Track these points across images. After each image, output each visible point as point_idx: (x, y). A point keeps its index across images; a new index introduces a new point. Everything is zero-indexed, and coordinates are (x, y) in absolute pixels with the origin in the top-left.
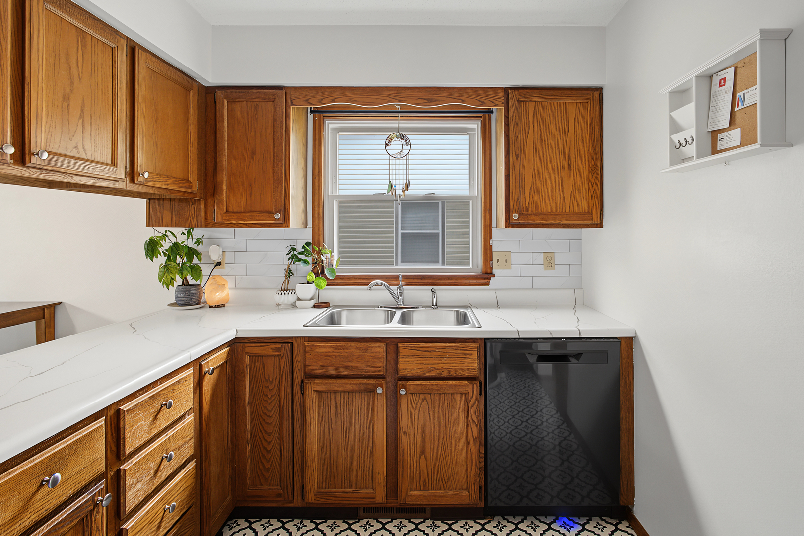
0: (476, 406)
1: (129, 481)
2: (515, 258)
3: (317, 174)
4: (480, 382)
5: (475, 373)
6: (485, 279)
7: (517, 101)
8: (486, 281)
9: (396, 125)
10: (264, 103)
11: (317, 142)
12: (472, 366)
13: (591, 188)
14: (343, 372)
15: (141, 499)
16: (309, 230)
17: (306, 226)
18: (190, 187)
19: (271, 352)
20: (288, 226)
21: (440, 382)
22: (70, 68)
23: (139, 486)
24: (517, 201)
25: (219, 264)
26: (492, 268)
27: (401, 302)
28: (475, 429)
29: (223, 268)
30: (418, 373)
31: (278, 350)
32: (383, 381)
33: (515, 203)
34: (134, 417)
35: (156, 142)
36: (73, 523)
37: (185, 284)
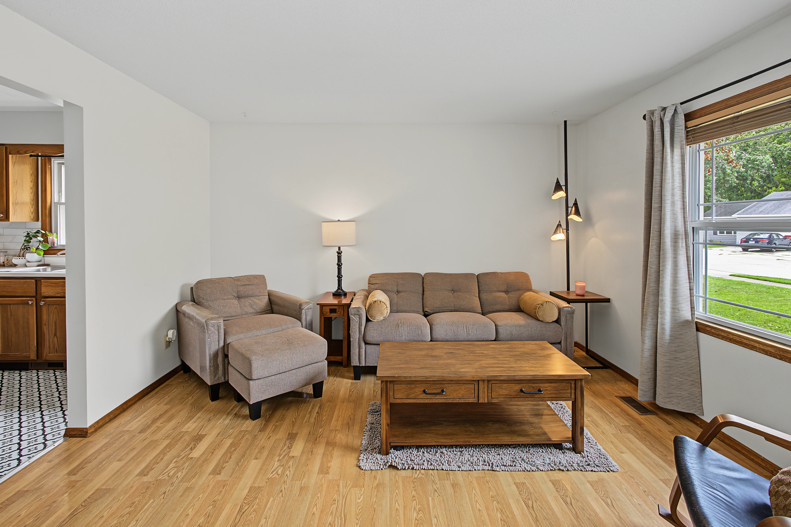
11: (44, 172)
14: (12, 295)
16: (40, 223)
17: (38, 220)
20: (9, 221)
30: (52, 295)
32: (34, 299)
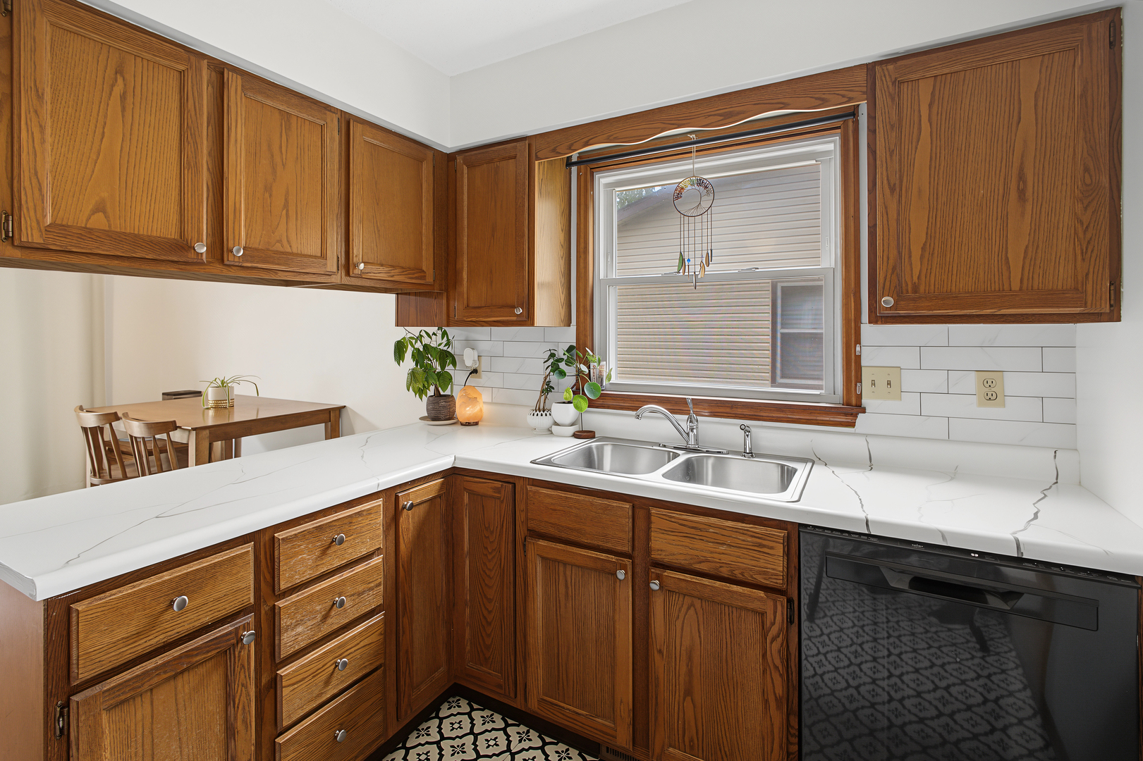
0: (780, 640)
1: (285, 622)
2: (910, 381)
3: (582, 250)
4: (790, 601)
5: (778, 582)
6: (846, 414)
7: (894, 83)
8: (849, 419)
9: (691, 167)
10: (505, 162)
11: (582, 207)
12: (773, 569)
13: (1081, 235)
14: (573, 537)
15: (303, 644)
16: (573, 328)
17: (569, 323)
18: (424, 278)
19: (490, 492)
20: (532, 324)
21: (718, 584)
22: (272, 156)
23: (300, 629)
24: (893, 273)
25: (475, 371)
26: (860, 397)
27: (692, 441)
28: (778, 681)
29: (480, 377)
30: (681, 560)
31: (498, 490)
32: (628, 562)
33: (889, 276)
34: (293, 547)
35: (378, 227)
36: (209, 655)
37: (437, 394)
